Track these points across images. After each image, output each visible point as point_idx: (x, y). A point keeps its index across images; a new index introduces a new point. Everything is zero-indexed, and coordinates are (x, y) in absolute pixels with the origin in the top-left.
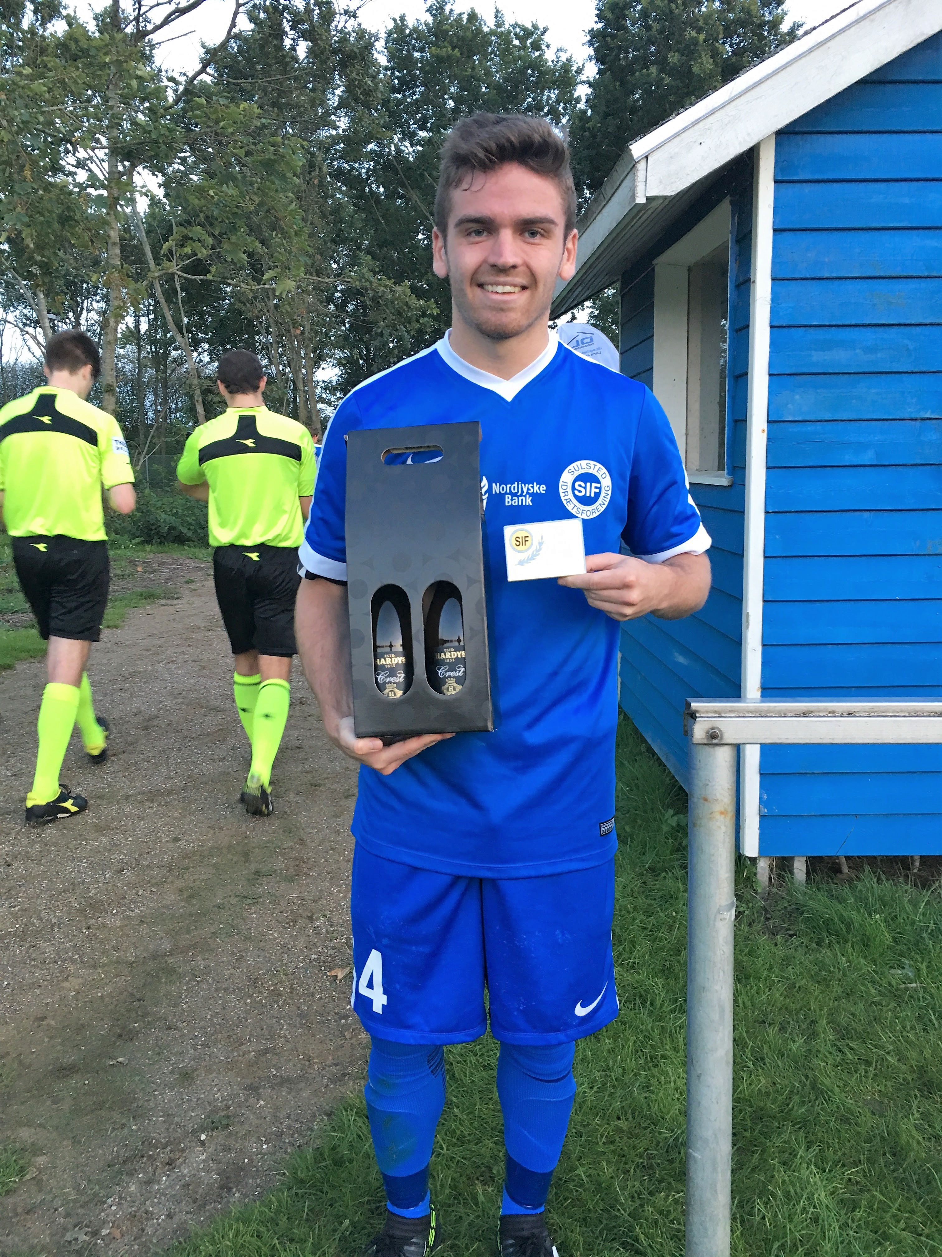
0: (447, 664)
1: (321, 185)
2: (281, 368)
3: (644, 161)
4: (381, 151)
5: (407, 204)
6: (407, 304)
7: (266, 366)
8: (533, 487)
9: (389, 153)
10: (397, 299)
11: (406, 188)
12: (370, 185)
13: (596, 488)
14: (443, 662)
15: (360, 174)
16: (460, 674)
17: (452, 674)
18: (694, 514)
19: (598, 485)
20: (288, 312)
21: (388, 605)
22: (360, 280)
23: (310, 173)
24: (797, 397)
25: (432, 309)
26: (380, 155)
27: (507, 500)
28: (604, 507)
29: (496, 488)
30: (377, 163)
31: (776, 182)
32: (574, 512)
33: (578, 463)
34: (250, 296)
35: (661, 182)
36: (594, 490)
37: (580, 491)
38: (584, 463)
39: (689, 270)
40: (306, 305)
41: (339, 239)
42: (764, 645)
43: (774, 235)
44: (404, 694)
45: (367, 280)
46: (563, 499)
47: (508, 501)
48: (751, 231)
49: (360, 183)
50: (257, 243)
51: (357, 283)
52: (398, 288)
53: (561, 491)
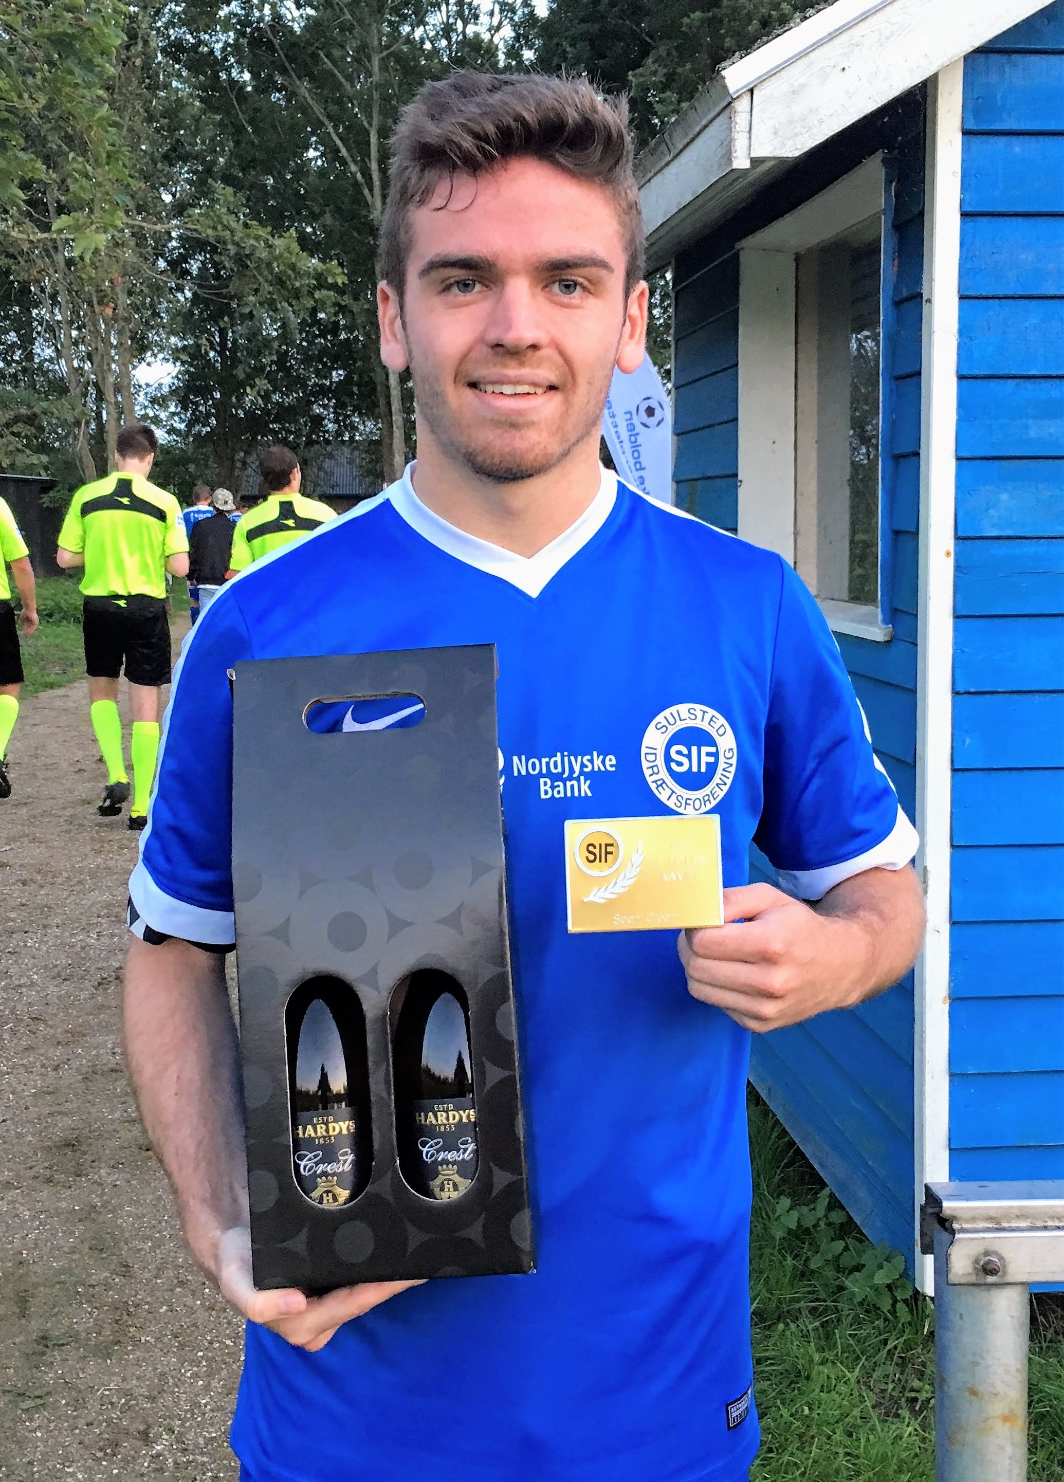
0: (441, 1135)
1: (146, 67)
2: (75, 363)
3: (746, 100)
4: (247, 15)
5: (289, 101)
6: (293, 267)
7: (51, 360)
8: (591, 761)
9: (261, 19)
10: (276, 259)
11: (290, 76)
12: (228, 70)
13: (708, 754)
14: (431, 1132)
15: (212, 52)
16: (467, 1156)
17: (451, 1156)
18: (887, 790)
19: (713, 750)
20: (91, 278)
21: (319, 1008)
22: (215, 228)
23: (128, 48)
24: (1004, 497)
25: (334, 275)
26: (245, 22)
27: (543, 788)
28: (726, 789)
29: (519, 765)
30: (241, 34)
31: (966, 133)
32: (671, 804)
33: (673, 709)
34: (26, 247)
35: (776, 133)
36: (705, 759)
37: (680, 764)
38: (683, 708)
39: (798, 258)
40: (121, 263)
41: (175, 155)
42: (953, 923)
43: (962, 223)
44: (352, 1198)
45: (226, 227)
46: (649, 780)
47: (545, 789)
48: (922, 214)
49: (211, 67)
50: (39, 164)
51: (210, 232)
52: (277, 242)
53: (645, 765)
